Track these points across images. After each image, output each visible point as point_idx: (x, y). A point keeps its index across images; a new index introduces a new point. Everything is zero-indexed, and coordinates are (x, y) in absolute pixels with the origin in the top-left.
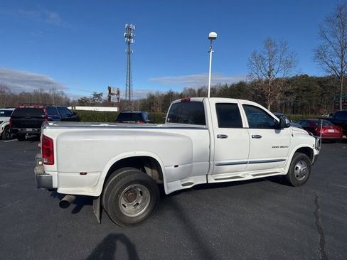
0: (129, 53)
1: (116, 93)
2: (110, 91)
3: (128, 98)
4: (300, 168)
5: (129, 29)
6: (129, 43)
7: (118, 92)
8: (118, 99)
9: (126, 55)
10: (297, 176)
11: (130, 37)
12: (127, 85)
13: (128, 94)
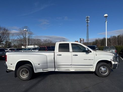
0: (88, 26)
1: (83, 40)
2: (80, 40)
3: (87, 42)
4: (102, 69)
5: (87, 18)
6: (88, 23)
7: (84, 40)
8: (83, 42)
9: (87, 27)
10: (102, 73)
11: (88, 21)
12: (87, 37)
13: (87, 40)
